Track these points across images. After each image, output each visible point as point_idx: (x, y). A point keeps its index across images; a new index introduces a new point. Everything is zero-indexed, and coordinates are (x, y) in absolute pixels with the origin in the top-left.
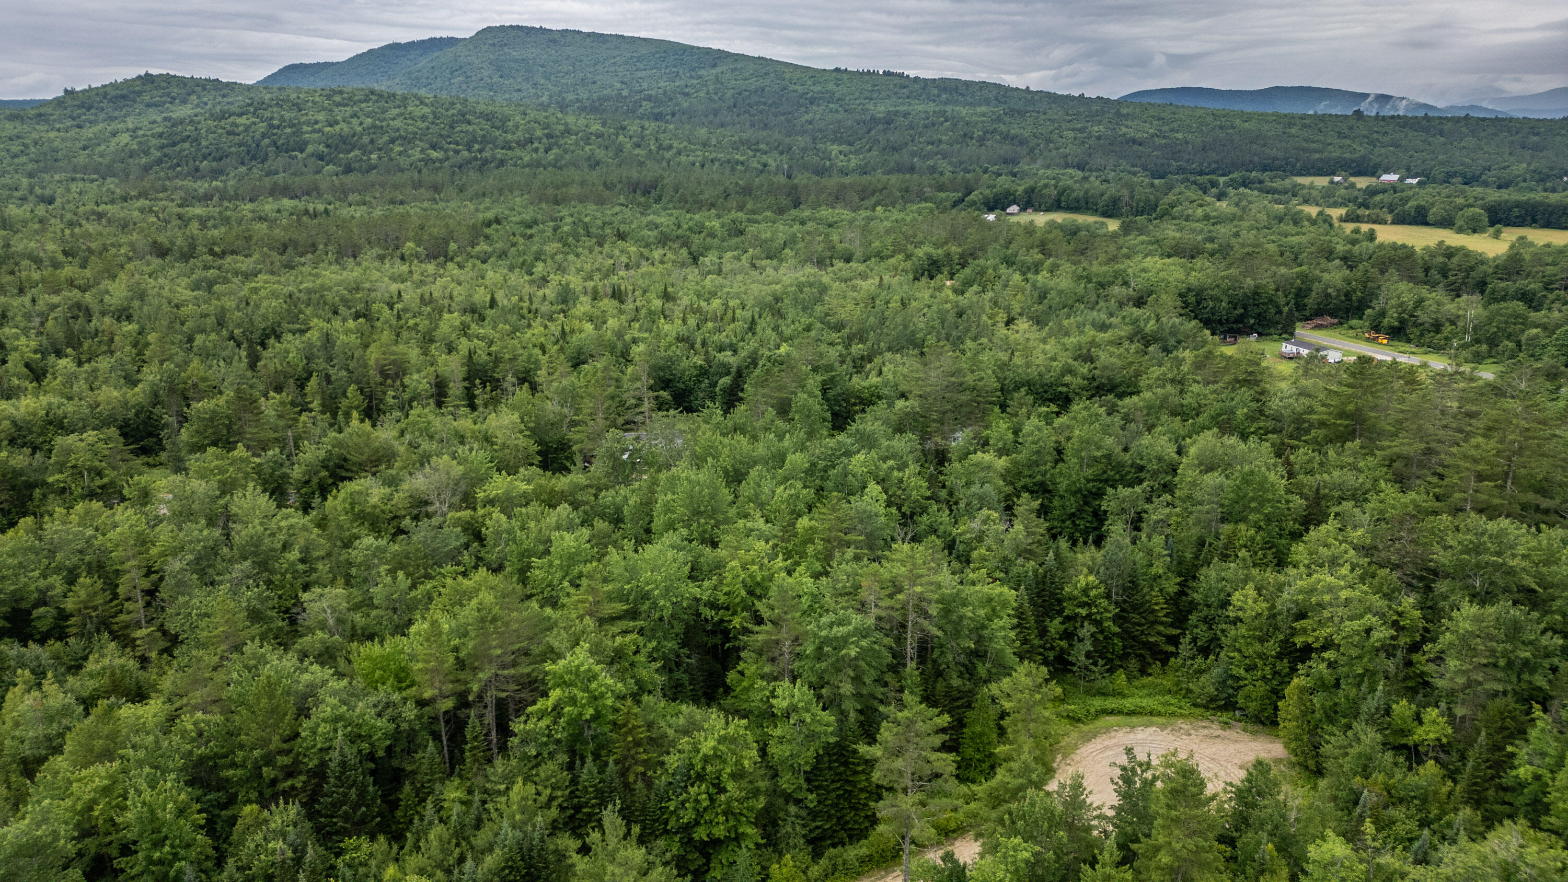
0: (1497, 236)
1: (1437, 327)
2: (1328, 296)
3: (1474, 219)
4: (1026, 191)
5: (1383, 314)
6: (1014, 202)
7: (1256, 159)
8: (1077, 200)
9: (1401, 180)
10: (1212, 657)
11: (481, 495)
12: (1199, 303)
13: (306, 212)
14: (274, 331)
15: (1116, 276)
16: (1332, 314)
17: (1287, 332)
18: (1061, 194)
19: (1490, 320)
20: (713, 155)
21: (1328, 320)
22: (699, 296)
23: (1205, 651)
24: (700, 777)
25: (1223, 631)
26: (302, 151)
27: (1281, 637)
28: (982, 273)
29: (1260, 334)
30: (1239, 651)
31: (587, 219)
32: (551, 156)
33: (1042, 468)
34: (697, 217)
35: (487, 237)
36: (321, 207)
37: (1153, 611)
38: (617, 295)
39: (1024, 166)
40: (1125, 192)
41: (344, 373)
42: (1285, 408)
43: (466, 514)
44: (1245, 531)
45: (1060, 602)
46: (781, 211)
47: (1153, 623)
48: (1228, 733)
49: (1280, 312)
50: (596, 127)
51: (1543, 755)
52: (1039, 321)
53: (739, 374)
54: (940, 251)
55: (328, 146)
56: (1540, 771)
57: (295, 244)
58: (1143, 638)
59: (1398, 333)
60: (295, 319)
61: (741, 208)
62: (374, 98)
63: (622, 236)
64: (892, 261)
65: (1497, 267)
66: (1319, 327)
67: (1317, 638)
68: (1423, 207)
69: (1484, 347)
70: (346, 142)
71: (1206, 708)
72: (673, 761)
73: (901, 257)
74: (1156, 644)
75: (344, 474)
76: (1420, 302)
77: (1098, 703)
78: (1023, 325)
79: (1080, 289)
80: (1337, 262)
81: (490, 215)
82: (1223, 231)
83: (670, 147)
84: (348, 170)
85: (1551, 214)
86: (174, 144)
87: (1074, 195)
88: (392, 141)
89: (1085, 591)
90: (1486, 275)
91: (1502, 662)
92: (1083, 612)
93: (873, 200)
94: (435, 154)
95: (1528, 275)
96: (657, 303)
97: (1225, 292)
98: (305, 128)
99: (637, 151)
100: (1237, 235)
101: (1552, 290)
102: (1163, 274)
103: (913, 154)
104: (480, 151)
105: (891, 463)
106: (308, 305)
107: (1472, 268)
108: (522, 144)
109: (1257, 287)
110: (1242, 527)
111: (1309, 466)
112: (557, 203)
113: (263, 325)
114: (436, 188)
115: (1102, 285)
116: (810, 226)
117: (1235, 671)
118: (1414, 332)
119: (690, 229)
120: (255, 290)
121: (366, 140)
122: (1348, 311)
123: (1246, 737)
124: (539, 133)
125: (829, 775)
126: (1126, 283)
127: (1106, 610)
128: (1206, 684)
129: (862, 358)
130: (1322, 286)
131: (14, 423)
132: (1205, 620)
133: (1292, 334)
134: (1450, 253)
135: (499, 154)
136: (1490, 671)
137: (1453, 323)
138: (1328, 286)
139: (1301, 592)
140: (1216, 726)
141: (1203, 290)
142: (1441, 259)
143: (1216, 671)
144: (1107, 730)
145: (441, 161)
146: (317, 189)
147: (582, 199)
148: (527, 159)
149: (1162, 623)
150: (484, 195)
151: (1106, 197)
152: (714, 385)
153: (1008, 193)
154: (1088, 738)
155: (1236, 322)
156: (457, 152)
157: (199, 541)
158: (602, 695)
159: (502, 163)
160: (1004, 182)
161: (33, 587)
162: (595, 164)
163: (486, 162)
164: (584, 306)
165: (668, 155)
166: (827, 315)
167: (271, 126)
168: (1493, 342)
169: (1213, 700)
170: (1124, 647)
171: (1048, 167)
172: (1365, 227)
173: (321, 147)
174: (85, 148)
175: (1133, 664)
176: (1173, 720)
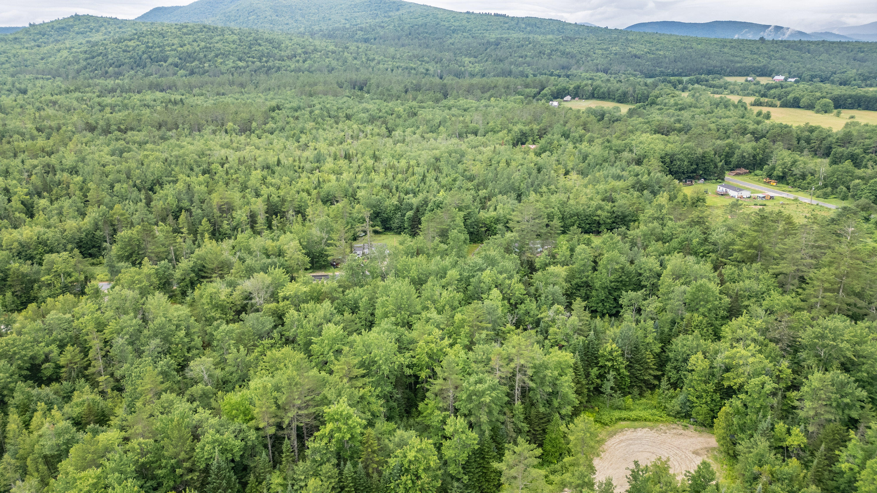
0: (838, 115)
1: (803, 177)
2: (743, 157)
3: (826, 105)
4: (575, 88)
5: (773, 168)
6: (568, 94)
7: (704, 67)
8: (603, 93)
9: (786, 80)
10: (678, 389)
11: (281, 294)
12: (672, 162)
13: (170, 101)
14: (158, 181)
15: (626, 145)
16: (746, 167)
17: (720, 178)
18: (594, 90)
19: (833, 173)
20: (398, 64)
21: (743, 170)
22: (393, 157)
23: (675, 385)
24: (407, 471)
25: (684, 375)
26: (165, 62)
27: (716, 381)
28: (551, 143)
29: (705, 179)
30: (693, 387)
31: (328, 106)
32: (306, 65)
33: (586, 274)
34: (390, 104)
35: (273, 118)
36: (178, 97)
37: (647, 363)
38: (348, 157)
39: (573, 71)
40: (631, 89)
41: (199, 211)
42: (720, 239)
43: (273, 305)
44: (697, 318)
45: (596, 358)
46: (437, 101)
47: (646, 369)
48: (686, 432)
49: (716, 167)
50: (332, 47)
51: (854, 457)
52: (582, 173)
53: (418, 210)
54: (527, 128)
55: (180, 59)
56: (853, 466)
57: (166, 123)
58: (642, 377)
59: (782, 179)
60: (169, 175)
61: (414, 99)
62: (205, 30)
63: (348, 117)
64: (501, 134)
65: (838, 139)
66: (738, 174)
67: (736, 383)
68: (797, 98)
69: (829, 189)
70: (190, 57)
71: (675, 417)
72: (393, 462)
73: (505, 131)
74: (648, 380)
75: (203, 274)
76: (794, 162)
77: (617, 414)
78: (573, 176)
79: (606, 154)
80: (749, 135)
81: (274, 103)
82: (686, 115)
83: (374, 59)
84: (192, 73)
85: (869, 102)
86: (93, 57)
87: (602, 90)
88: (217, 56)
89: (611, 353)
90: (832, 143)
91: (834, 404)
92: (609, 364)
93: (489, 94)
94: (241, 64)
95: (855, 144)
96: (370, 162)
97: (686, 156)
98: (168, 48)
99: (355, 62)
100: (693, 117)
101: (868, 153)
102: (652, 146)
103: (511, 63)
104: (266, 62)
105: (505, 275)
106: (176, 165)
107: (824, 139)
108: (290, 58)
109: (704, 153)
110: (696, 315)
111: (732, 277)
112: (311, 95)
113: (152, 178)
114: (242, 85)
115: (618, 152)
116: (454, 111)
117: (691, 398)
118: (791, 179)
119: (386, 112)
120: (147, 156)
121: (201, 55)
122: (754, 165)
123: (696, 434)
124: (299, 51)
125: (475, 465)
126: (631, 151)
127: (622, 363)
128: (675, 404)
129: (485, 198)
130: (740, 151)
131: (20, 244)
132: (675, 368)
133: (723, 180)
134: (812, 130)
135: (277, 63)
136: (827, 409)
137: (812, 175)
138: (743, 152)
139: (728, 357)
140: (680, 427)
141: (674, 155)
142: (807, 133)
143: (681, 397)
144: (622, 430)
145: (245, 68)
146: (175, 86)
147: (326, 94)
148: (293, 66)
149: (651, 369)
150: (269, 89)
151: (620, 91)
152: (403, 215)
153: (565, 89)
154: (611, 435)
155: (692, 172)
156: (253, 62)
157: (131, 326)
158: (354, 427)
159: (279, 69)
160: (563, 82)
161: (41, 352)
162: (331, 70)
163: (270, 68)
164: (329, 164)
165: (373, 64)
166: (465, 170)
167: (148, 47)
168: (834, 186)
169: (678, 413)
170: (631, 382)
171: (587, 72)
172: (765, 110)
173: (177, 60)
174: (42, 59)
175: (636, 391)
176: (657, 424)
